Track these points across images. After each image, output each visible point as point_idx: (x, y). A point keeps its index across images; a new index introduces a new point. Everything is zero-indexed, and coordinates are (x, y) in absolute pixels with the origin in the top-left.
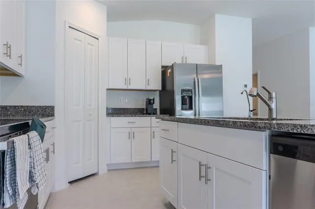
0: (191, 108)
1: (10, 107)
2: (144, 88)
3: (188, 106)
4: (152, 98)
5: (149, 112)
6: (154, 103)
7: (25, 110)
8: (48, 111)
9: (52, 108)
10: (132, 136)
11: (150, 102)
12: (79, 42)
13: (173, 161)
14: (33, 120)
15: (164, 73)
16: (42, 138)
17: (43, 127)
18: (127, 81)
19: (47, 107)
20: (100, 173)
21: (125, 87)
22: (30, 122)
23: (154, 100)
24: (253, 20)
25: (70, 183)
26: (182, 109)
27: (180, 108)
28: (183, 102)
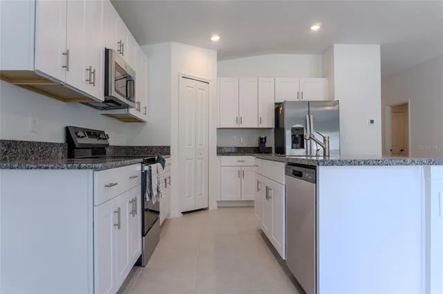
0: (302, 147)
1: (137, 147)
2: (256, 127)
3: (298, 145)
4: (264, 137)
5: (260, 151)
6: (265, 141)
7: (147, 150)
8: (166, 150)
9: (168, 148)
10: (241, 174)
11: (262, 141)
12: (191, 89)
13: (258, 190)
14: (158, 156)
15: (277, 110)
16: (163, 167)
17: (164, 161)
18: (239, 120)
19: (164, 147)
20: (210, 208)
21: (237, 126)
22: (156, 158)
23: (265, 139)
24: (381, 47)
25: (183, 213)
26: (292, 148)
27: (291, 147)
28: (295, 141)
